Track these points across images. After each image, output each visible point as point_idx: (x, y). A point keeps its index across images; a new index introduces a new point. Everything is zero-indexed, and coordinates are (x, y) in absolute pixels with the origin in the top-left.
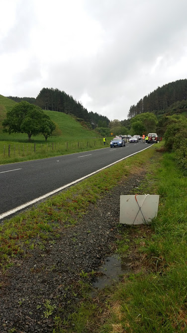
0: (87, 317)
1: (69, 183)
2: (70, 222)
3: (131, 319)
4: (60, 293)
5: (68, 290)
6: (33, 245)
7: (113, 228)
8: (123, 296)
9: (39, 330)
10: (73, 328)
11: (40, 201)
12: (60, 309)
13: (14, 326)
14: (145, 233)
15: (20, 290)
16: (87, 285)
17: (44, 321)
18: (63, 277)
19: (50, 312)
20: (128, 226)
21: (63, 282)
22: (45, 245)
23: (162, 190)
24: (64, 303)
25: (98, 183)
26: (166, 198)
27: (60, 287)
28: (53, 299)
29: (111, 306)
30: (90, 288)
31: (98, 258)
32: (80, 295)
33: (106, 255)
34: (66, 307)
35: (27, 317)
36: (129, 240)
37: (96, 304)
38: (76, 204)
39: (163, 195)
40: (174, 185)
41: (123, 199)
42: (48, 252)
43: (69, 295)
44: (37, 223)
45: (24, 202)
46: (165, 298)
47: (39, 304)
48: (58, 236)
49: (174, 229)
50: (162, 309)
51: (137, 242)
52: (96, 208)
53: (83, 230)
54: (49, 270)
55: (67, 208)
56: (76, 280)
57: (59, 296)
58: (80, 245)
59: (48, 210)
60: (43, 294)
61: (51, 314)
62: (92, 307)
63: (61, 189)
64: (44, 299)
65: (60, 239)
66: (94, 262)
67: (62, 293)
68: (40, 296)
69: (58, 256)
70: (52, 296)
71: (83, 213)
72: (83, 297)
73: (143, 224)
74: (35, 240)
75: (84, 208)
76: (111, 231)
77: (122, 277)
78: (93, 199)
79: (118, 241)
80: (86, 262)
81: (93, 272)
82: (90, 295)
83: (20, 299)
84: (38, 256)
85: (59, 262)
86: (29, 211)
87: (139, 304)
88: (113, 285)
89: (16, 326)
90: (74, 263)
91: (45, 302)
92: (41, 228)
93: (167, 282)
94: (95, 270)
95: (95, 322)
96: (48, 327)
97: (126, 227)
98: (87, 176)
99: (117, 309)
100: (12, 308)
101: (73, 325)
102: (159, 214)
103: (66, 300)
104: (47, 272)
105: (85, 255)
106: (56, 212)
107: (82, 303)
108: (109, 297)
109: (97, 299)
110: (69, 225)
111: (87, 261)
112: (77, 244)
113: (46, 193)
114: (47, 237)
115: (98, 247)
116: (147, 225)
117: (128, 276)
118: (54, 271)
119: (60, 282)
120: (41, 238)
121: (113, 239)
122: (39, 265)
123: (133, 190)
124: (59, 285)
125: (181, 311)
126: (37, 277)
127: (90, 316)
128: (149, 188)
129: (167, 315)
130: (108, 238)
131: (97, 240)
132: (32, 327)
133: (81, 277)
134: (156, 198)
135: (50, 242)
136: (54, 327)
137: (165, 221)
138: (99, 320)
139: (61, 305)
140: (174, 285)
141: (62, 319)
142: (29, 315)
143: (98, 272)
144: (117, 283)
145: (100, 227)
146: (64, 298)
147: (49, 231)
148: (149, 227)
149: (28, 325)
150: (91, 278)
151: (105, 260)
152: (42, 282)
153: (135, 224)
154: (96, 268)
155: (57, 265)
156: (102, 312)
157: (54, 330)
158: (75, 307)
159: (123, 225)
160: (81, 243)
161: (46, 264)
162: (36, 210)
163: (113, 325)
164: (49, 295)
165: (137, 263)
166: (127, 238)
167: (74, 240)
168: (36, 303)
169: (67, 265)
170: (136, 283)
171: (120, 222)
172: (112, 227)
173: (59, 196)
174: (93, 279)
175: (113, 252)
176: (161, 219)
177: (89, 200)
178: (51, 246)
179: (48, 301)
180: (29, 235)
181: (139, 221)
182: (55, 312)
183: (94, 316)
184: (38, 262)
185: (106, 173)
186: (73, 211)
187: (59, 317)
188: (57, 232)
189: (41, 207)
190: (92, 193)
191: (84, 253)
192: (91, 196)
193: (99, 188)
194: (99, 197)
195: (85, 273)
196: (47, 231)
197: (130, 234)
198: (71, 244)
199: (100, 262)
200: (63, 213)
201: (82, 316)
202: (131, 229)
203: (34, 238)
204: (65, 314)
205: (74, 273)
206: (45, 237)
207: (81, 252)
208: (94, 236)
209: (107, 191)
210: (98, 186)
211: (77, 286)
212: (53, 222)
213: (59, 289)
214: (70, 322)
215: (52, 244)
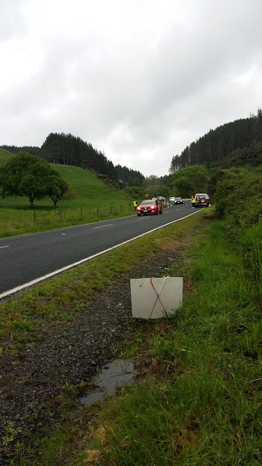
0: (62, 443)
1: (70, 264)
2: (61, 317)
3: (116, 443)
4: (30, 412)
5: (43, 408)
6: (1, 349)
7: (122, 325)
10: (39, 457)
11: (23, 289)
12: (26, 434)
14: (163, 330)
16: (70, 401)
18: (37, 391)
19: (11, 437)
20: (143, 321)
21: (36, 398)
22: (20, 349)
23: (198, 271)
24: (34, 425)
25: (112, 263)
26: (201, 282)
27: (31, 405)
28: (18, 420)
29: (96, 428)
30: (73, 406)
31: (93, 365)
32: (57, 415)
33: (105, 361)
34: (34, 431)
36: (141, 340)
37: (77, 426)
38: (73, 292)
41: (135, 283)
42: (21, 358)
43: (42, 415)
44: (12, 320)
45: (1, 292)
48: (40, 336)
49: (201, 323)
52: (102, 298)
53: (79, 328)
54: (20, 382)
55: (60, 299)
56: (55, 395)
57: (28, 416)
58: (70, 348)
59: (31, 302)
60: (6, 414)
61: (12, 440)
62: (71, 430)
63: (56, 272)
64: (6, 420)
65: (43, 340)
66: (87, 371)
67: (33, 412)
68: (1, 417)
69: (36, 363)
70: (18, 416)
71: (83, 305)
72: (61, 418)
73: (163, 319)
74: (5, 344)
75: (84, 298)
76: (119, 329)
77: (121, 389)
78: (100, 285)
79: (125, 342)
80: (75, 370)
81: (83, 383)
82: (71, 415)
84: (7, 365)
85: (35, 372)
86: (4, 303)
87: (132, 423)
88: (107, 400)
90: (59, 372)
91: (6, 425)
92: (17, 326)
94: (85, 380)
95: (71, 449)
96: (5, 457)
97: (141, 322)
98: (98, 254)
99: (101, 433)
101: (40, 453)
102: (184, 304)
103: (36, 421)
104: (16, 386)
105: (75, 362)
106: (42, 305)
107: (58, 426)
108: (97, 416)
109: (81, 418)
111: (77, 370)
112: (67, 347)
113: (35, 279)
114: (23, 338)
115: (96, 350)
116: (170, 319)
117: (129, 388)
118: (27, 384)
119: (33, 397)
120: (15, 339)
121: (119, 338)
122: (7, 376)
123: (160, 273)
124: (31, 401)
125: (184, 431)
126: (1, 392)
127: (65, 442)
128: (183, 269)
130: (112, 338)
131: (96, 341)
133: (64, 390)
134: (179, 281)
135: (27, 345)
136: (12, 457)
137: (194, 313)
138: (77, 445)
139: (29, 428)
141: (27, 447)
143: (90, 384)
145: (104, 323)
146: (34, 418)
147: (28, 330)
148: (170, 321)
150: (78, 392)
151: (104, 367)
152: (7, 399)
153: (153, 317)
154: (88, 379)
156: (82, 437)
157: (12, 461)
158: (47, 431)
159: (137, 319)
160: (73, 345)
161: (17, 375)
162: (13, 303)
163: (89, 452)
164: (15, 414)
165: (145, 370)
166: (139, 337)
167: (63, 341)
169: (47, 375)
170: (136, 397)
171: (133, 316)
172: (121, 322)
173: (52, 282)
174: (82, 393)
175: (116, 356)
176: (188, 310)
177: (94, 286)
178: (29, 350)
179: (11, 423)
181: (157, 315)
182: (19, 437)
183: (71, 441)
184: (6, 371)
185: (125, 249)
186: (68, 302)
187: (22, 444)
188: (40, 331)
189: (23, 297)
190: (100, 278)
191: (74, 359)
192: (97, 281)
193: (112, 270)
194: (109, 282)
195: (70, 386)
196: (25, 330)
197: (144, 331)
198: (58, 347)
199: (95, 370)
200: (52, 305)
201: (54, 442)
202: (146, 325)
203: (5, 341)
204: (32, 439)
205: (54, 386)
206: (20, 338)
207: (70, 358)
208: (92, 336)
209: (123, 275)
210: (111, 267)
211: (56, 403)
212: (36, 318)
213: (29, 408)
214: (37, 450)
215: (29, 348)
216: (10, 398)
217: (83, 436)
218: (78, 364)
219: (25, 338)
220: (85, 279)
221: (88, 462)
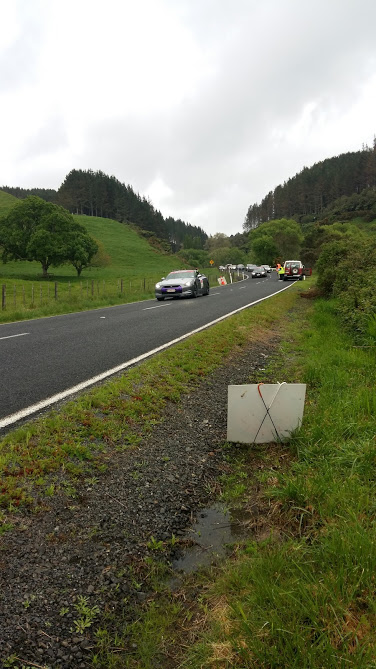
0: (163, 630)
1: (125, 361)
2: (127, 440)
3: (249, 632)
4: (108, 582)
5: (124, 576)
6: (52, 488)
7: (214, 451)
8: (234, 586)
9: (65, 657)
10: (133, 652)
11: (67, 398)
12: (107, 616)
13: (14, 650)
14: (277, 461)
15: (25, 578)
16: (162, 566)
17: (76, 640)
18: (113, 550)
19: (87, 620)
20: (244, 447)
21: (113, 560)
22: (77, 488)
23: (313, 375)
24: (116, 603)
25: (184, 361)
26: (320, 389)
27: (107, 571)
28: (92, 595)
29: (210, 607)
30: (167, 573)
31: (183, 511)
32: (147, 587)
33: (200, 505)
34: (119, 611)
35: (40, 632)
36: (246, 475)
37: (180, 603)
38: (139, 403)
39: (313, 383)
40: (335, 363)
41: (234, 391)
42: (82, 500)
43: (125, 586)
44: (60, 443)
45: (34, 402)
46: (318, 588)
47: (65, 606)
48: (103, 467)
49: (335, 452)
50: (311, 612)
51: (261, 477)
52: (179, 411)
53: (154, 456)
54: (85, 537)
55: (122, 412)
56: (139, 557)
57: (106, 588)
58: (147, 486)
59: (83, 416)
60: (73, 586)
61: (89, 625)
62: (172, 609)
63: (108, 373)
64: (75, 594)
65: (108, 473)
66: (177, 520)
67: (111, 582)
68: (68, 590)
69: (103, 508)
70: (90, 589)
71: (154, 422)
72: (153, 591)
73: (273, 443)
74: (56, 478)
75: (155, 412)
76: (210, 458)
77: (232, 548)
78: (174, 394)
79: (223, 477)
80: (160, 520)
81: (174, 539)
82: (167, 586)
83: (25, 597)
84: (63, 510)
85: (104, 521)
86: (44, 419)
87: (266, 601)
88: (214, 565)
89: (18, 651)
90: (137, 521)
91: (77, 602)
92: (69, 453)
93: (322, 557)
94: (177, 535)
95: (178, 640)
96: (83, 651)
97: (239, 448)
98: (161, 348)
99: (221, 613)
100: (10, 615)
101: (134, 645)
102: (305, 422)
103: (119, 596)
104: (81, 542)
105: (158, 506)
106: (98, 421)
107: (151, 603)
108: (206, 589)
109: (183, 592)
110: (125, 447)
111: (162, 518)
112: (142, 484)
113: (79, 382)
114: (79, 470)
115: (184, 489)
116: (282, 444)
117: (245, 547)
118: (96, 539)
119: (108, 559)
120: (68, 471)
121: (213, 472)
122: (66, 527)
123: (254, 376)
124: (106, 566)
125: (349, 615)
126: (61, 551)
127: (167, 629)
128: (286, 371)
129: (321, 624)
130: (204, 471)
131: (181, 475)
132: (50, 652)
133: (149, 550)
134: (300, 389)
135: (86, 480)
136: (95, 651)
137: (318, 436)
138: (185, 635)
139: (110, 607)
140: (335, 562)
141: (112, 635)
142: (45, 628)
143: (185, 539)
144: (223, 560)
145: (188, 449)
146: (116, 592)
147: (86, 459)
148: (287, 447)
149: (42, 647)
150: (170, 552)
151: (199, 514)
152: (71, 561)
153: (257, 442)
154: (179, 532)
155: (101, 526)
156: (191, 621)
157: (95, 657)
158: (137, 611)
159: (234, 444)
160: (151, 482)
161: (80, 526)
162: (58, 417)
163: (214, 645)
164: (86, 586)
165: (263, 520)
166: (243, 470)
167: (136, 476)
168: (58, 603)
169: (121, 526)
170: (260, 561)
171: (228, 439)
172: (212, 448)
173: (106, 388)
174: (175, 554)
175: (214, 498)
176: (309, 433)
177: (167, 394)
178: (90, 489)
179: (84, 600)
180: (43, 466)
181: (265, 437)
182: (97, 622)
183: (176, 626)
184: (63, 520)
185: (200, 341)
186: (133, 418)
187: (105, 632)
188: (101, 460)
189: (69, 410)
190: (173, 382)
191: (156, 502)
192: (169, 388)
193: (186, 370)
194: (186, 389)
195: (157, 542)
196: (81, 459)
197: (247, 462)
198: (130, 485)
199: (188, 519)
200: (112, 422)
201: (151, 628)
202: (249, 451)
203: (54, 474)
204: (118, 624)
205: (135, 542)
206: (76, 471)
207: (150, 501)
208: (175, 468)
209: (202, 378)
210: (184, 367)
211: (142, 567)
212: (92, 440)
213: (105, 575)
214: (127, 639)
215: (90, 486)
216: (74, 560)
217: (193, 619)
218: (162, 510)
219: (81, 471)
220: (153, 384)
221: (216, 661)
